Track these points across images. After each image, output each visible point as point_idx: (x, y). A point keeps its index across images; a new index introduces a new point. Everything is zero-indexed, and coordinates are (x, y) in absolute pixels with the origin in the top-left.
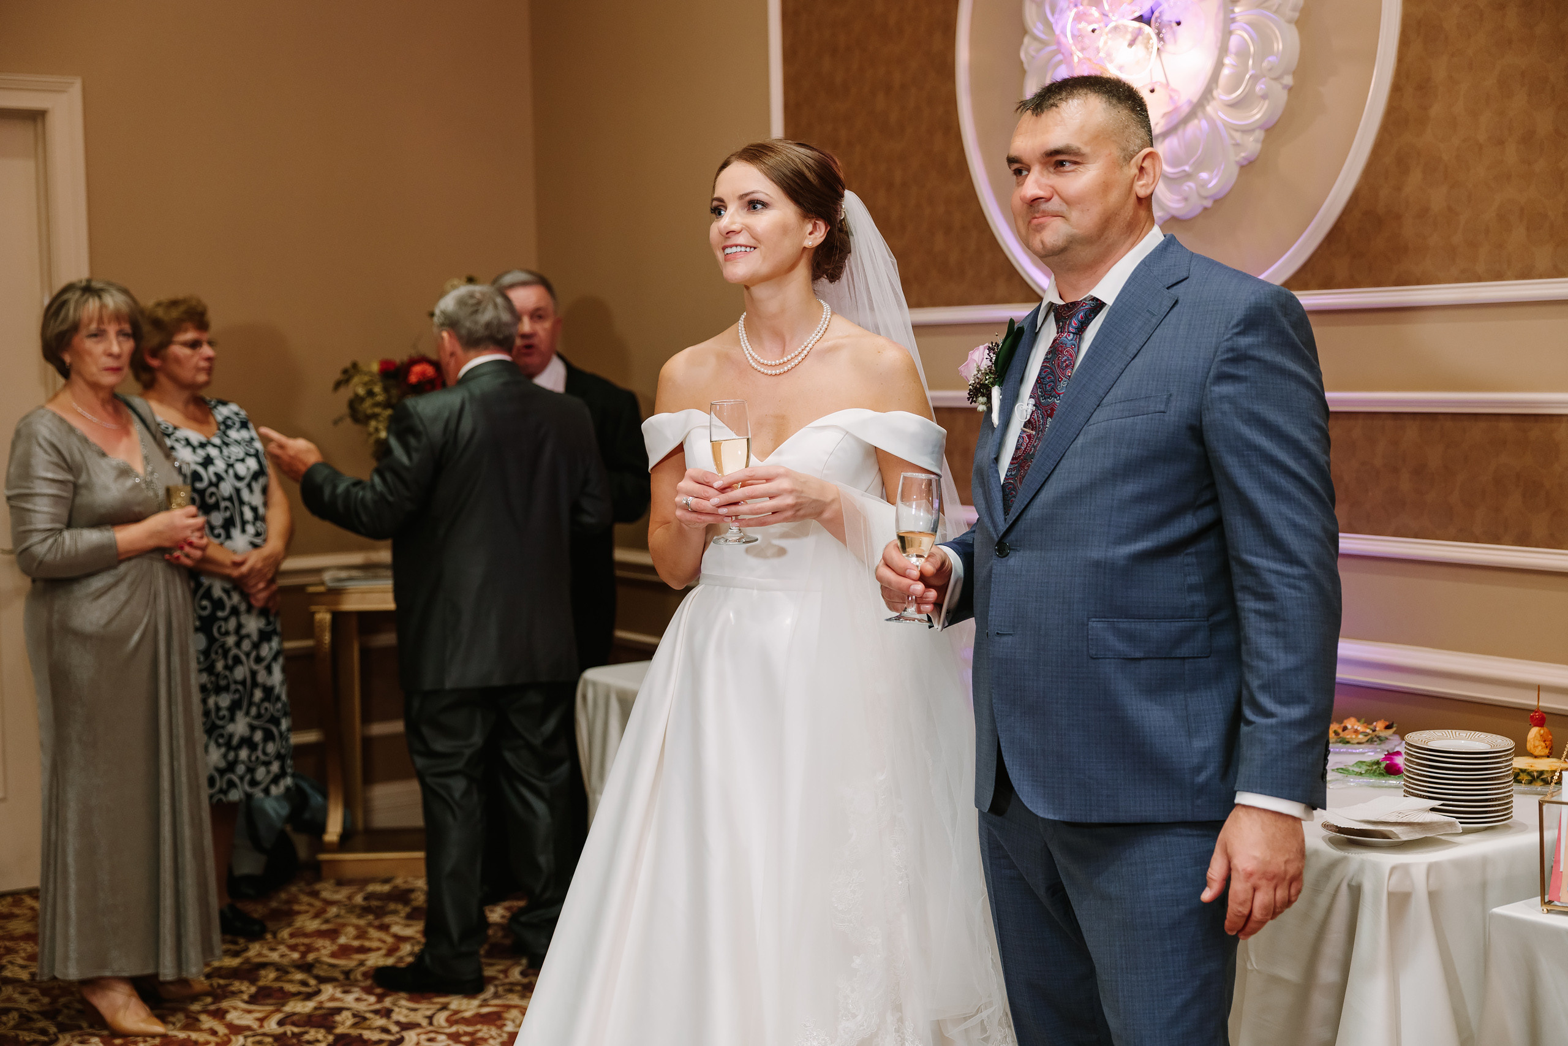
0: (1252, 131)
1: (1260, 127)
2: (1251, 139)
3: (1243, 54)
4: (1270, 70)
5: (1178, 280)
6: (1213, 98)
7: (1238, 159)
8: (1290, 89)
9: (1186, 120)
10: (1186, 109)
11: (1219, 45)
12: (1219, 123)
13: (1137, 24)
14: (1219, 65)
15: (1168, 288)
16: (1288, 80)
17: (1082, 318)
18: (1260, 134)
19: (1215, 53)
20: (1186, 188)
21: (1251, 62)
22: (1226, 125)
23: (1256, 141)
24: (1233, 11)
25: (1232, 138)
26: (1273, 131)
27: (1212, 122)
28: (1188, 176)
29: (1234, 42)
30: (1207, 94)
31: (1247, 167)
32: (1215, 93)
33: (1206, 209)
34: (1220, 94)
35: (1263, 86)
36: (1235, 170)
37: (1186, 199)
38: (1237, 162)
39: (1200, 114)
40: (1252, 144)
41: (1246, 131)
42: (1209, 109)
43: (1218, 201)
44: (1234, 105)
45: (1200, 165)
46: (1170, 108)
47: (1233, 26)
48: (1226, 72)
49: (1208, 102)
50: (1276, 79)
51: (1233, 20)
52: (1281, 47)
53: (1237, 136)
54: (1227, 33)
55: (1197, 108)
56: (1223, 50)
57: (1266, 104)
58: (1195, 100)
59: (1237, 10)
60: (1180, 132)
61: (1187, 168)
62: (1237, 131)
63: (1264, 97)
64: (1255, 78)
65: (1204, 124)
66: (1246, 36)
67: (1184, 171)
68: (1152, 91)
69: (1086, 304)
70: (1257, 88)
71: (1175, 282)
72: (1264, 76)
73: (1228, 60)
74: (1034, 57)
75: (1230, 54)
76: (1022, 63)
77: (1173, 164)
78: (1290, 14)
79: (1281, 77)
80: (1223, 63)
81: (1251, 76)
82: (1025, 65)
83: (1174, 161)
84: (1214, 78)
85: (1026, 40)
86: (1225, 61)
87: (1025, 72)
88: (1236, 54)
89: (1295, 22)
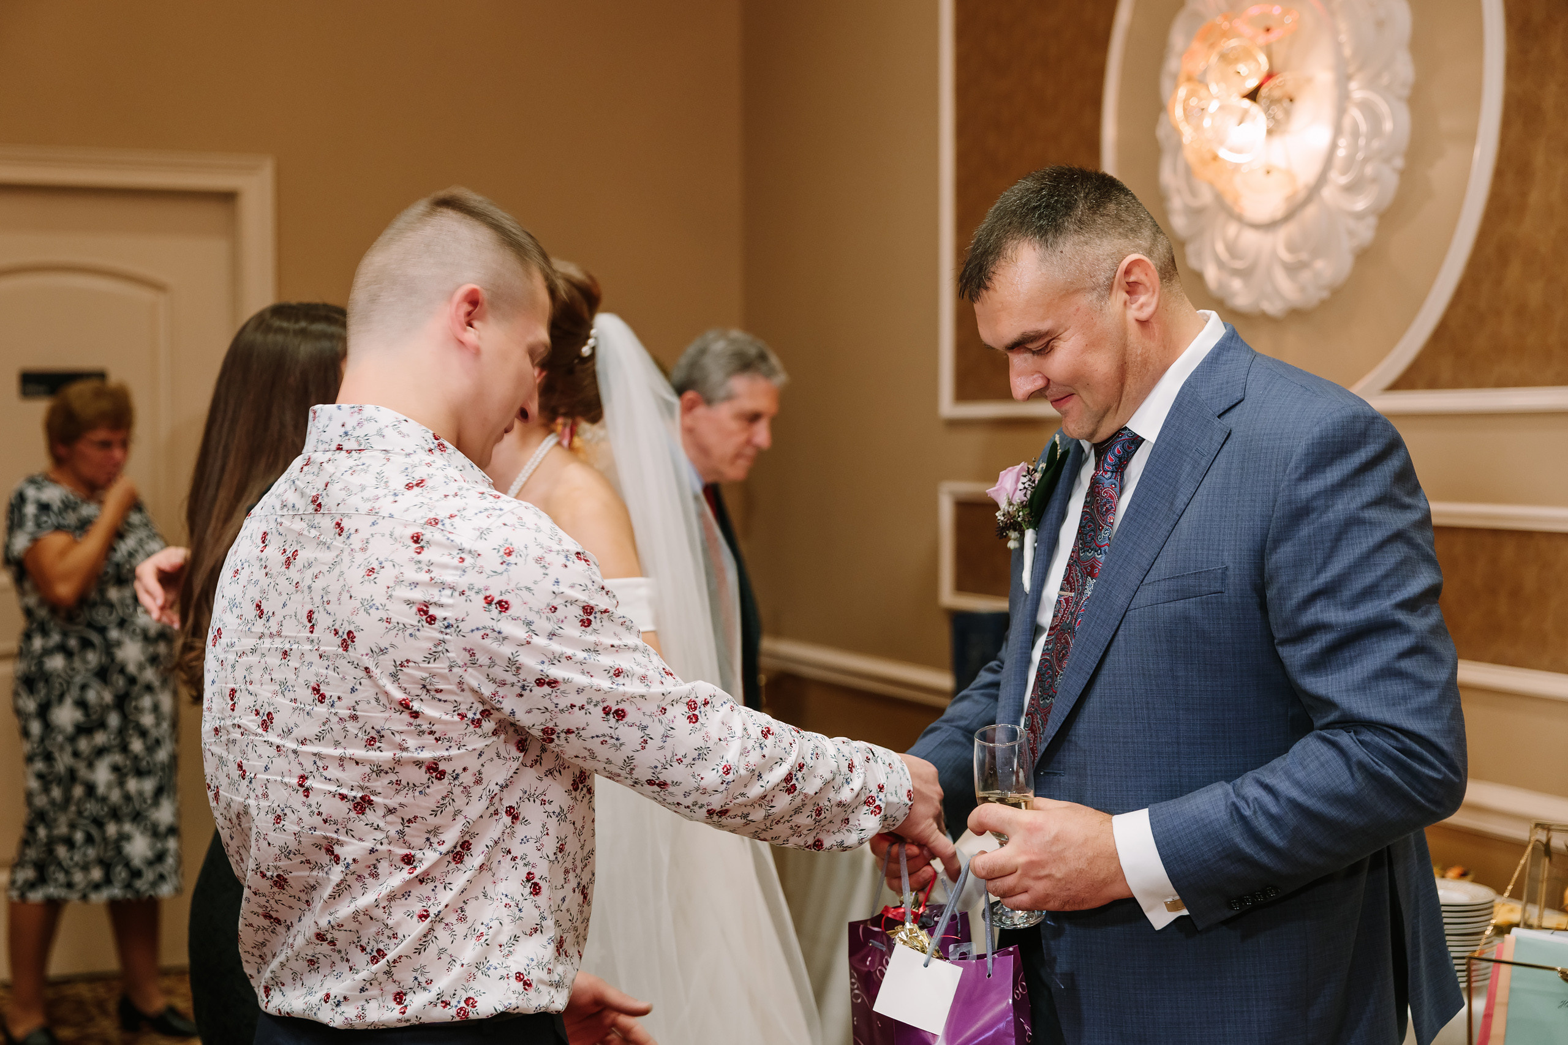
3: (1356, 134)
4: (1380, 152)
5: (1231, 404)
6: (1329, 182)
7: (1352, 247)
8: (1401, 172)
9: (1302, 206)
10: (1302, 194)
11: (1334, 123)
12: (1333, 208)
13: (1247, 103)
14: (1334, 146)
15: (1219, 417)
17: (1119, 452)
18: (1372, 221)
20: (1303, 277)
22: (1341, 210)
23: (1369, 228)
24: (1347, 89)
25: (1347, 225)
26: (1386, 217)
27: (1327, 207)
28: (1305, 264)
29: (1347, 123)
30: (1322, 179)
31: (1364, 256)
32: (1330, 177)
33: (1323, 301)
34: (1336, 176)
35: (1373, 169)
36: (1352, 259)
37: (1305, 290)
38: (1352, 250)
39: (1316, 198)
40: (1366, 232)
41: (1359, 216)
42: (1327, 193)
43: (1335, 293)
44: (1351, 189)
45: (1316, 253)
46: (1292, 192)
47: (1348, 105)
48: (1341, 153)
49: (1325, 185)
50: (1386, 161)
51: (1348, 98)
52: (1391, 126)
53: (1351, 222)
54: (1341, 112)
55: (1314, 191)
56: (1338, 131)
57: (1376, 189)
58: (1311, 184)
59: (1351, 88)
60: (1299, 217)
61: (1304, 256)
62: (1350, 217)
63: (1373, 181)
64: (1366, 160)
65: (1320, 210)
66: (1358, 116)
67: (1303, 259)
68: (1268, 173)
69: (1123, 435)
70: (1368, 172)
71: (1227, 407)
72: (1375, 158)
73: (1343, 142)
74: (1169, 135)
75: (1344, 134)
76: (1157, 142)
77: (1291, 253)
78: (1400, 91)
79: (1391, 159)
80: (1337, 144)
81: (1362, 158)
82: (1160, 144)
83: (1292, 248)
84: (1329, 160)
85: (1162, 116)
86: (1339, 142)
87: (1160, 152)
88: (1349, 134)
89: (1406, 100)
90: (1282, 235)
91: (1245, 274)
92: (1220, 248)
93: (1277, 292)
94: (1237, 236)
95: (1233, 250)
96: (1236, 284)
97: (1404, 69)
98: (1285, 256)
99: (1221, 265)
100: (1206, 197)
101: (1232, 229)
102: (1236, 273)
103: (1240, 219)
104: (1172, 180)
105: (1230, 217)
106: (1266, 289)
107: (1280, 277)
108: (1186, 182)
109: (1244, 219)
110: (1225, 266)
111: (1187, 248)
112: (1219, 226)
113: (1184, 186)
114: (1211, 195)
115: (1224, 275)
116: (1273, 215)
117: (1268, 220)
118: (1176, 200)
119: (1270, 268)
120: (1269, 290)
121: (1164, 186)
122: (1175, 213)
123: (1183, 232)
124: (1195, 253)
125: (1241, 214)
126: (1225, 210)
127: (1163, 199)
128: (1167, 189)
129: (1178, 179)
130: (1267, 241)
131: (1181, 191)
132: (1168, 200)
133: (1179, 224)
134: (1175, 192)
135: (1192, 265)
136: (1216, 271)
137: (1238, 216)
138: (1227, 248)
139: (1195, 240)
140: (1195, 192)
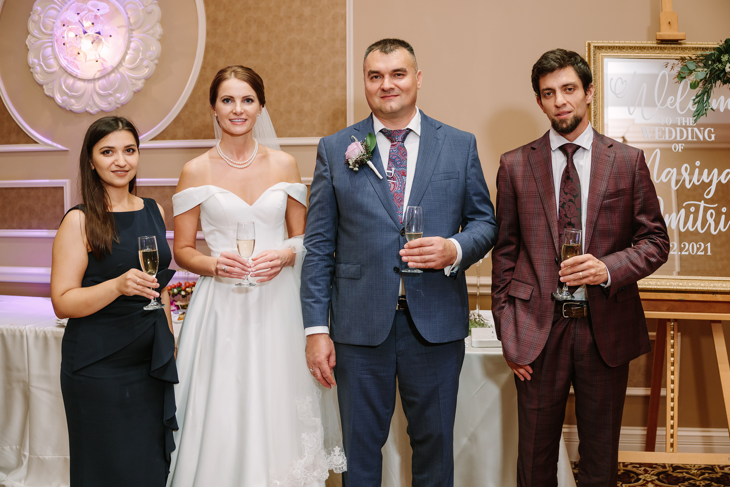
0: (141, 79)
1: (144, 78)
2: (141, 82)
3: (136, 50)
4: (150, 57)
6: (123, 66)
7: (134, 89)
8: (157, 65)
9: (109, 74)
10: (110, 69)
11: (126, 46)
12: (126, 75)
14: (126, 53)
16: (156, 61)
18: (143, 81)
19: (125, 49)
20: (110, 100)
21: (141, 54)
22: (129, 76)
23: (142, 83)
24: (132, 34)
25: (132, 81)
26: (147, 79)
27: (122, 75)
28: (111, 95)
29: (133, 45)
30: (120, 64)
31: (137, 93)
32: (123, 64)
33: (118, 108)
34: (126, 64)
35: (146, 63)
36: (132, 94)
37: (110, 104)
38: (133, 91)
39: (116, 71)
40: (140, 84)
41: (138, 79)
42: (121, 70)
43: (123, 105)
44: (133, 69)
45: (116, 91)
46: (102, 68)
47: (132, 39)
48: (127, 57)
49: (120, 67)
50: (152, 61)
51: (132, 37)
52: (154, 48)
53: (134, 81)
54: (130, 42)
55: (115, 69)
56: (128, 48)
58: (115, 66)
59: (135, 33)
60: (107, 78)
61: (110, 92)
62: (133, 79)
63: (147, 67)
64: (142, 60)
65: (119, 75)
66: (139, 43)
67: (109, 93)
70: (144, 64)
71: (438, 127)
72: (147, 59)
73: (130, 52)
74: (33, 44)
75: (131, 50)
76: (27, 46)
77: (103, 90)
78: (158, 37)
79: (154, 60)
80: (127, 53)
81: (141, 59)
82: (28, 47)
83: (104, 89)
84: (123, 58)
85: (29, 37)
86: (128, 52)
87: (28, 50)
88: (134, 50)
89: (159, 40)
90: (98, 84)
91: (78, 98)
92: (64, 87)
93: (95, 103)
94: (74, 84)
95: (71, 88)
96: (73, 101)
97: (159, 30)
98: (101, 92)
99: (63, 93)
100: (56, 68)
101: (71, 81)
102: (73, 97)
103: (75, 77)
104: (36, 61)
105: (69, 76)
106: (90, 103)
107: (97, 99)
108: (43, 62)
109: (79, 77)
110: (67, 94)
111: (44, 87)
112: (62, 79)
113: (42, 63)
114: (58, 68)
115: (65, 98)
116: (94, 76)
117: (92, 78)
118: (37, 69)
119: (92, 95)
120: (91, 103)
121: (31, 63)
122: (37, 73)
123: (42, 81)
124: (49, 89)
125: (77, 75)
126: (67, 73)
127: (30, 68)
128: (32, 64)
129: (39, 60)
130: (91, 86)
131: (41, 65)
132: (33, 68)
133: (39, 78)
134: (37, 66)
135: (47, 93)
136: (61, 96)
137: (75, 75)
138: (66, 88)
139: (49, 84)
140: (48, 66)
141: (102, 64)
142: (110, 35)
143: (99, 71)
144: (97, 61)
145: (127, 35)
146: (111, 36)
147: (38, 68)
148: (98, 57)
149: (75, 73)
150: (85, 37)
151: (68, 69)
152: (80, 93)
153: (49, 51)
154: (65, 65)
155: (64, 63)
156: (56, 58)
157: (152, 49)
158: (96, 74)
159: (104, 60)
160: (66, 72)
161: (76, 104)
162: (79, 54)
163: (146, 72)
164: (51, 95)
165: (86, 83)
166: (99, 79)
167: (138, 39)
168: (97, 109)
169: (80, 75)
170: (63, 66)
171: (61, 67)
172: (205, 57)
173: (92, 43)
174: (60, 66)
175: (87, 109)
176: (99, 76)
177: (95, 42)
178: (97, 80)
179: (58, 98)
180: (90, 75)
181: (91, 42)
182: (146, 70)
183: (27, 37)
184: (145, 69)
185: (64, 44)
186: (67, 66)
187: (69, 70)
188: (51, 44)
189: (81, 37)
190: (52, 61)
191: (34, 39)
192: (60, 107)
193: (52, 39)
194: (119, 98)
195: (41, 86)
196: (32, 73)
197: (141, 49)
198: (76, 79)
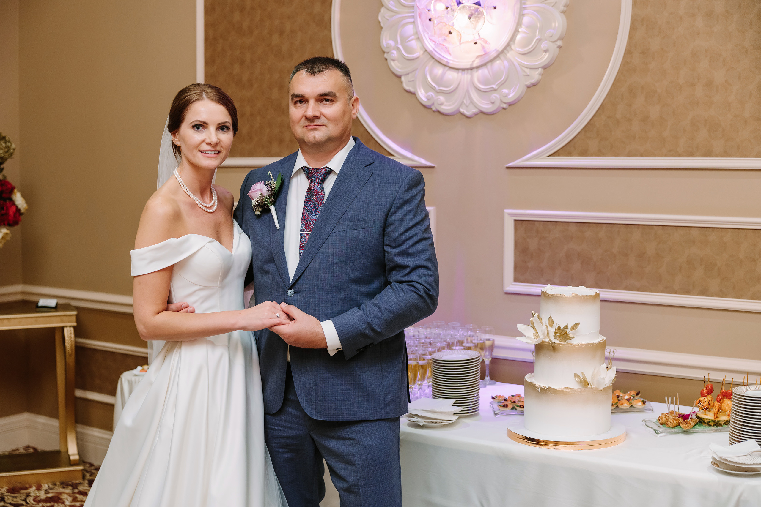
0: (538, 68)
1: (542, 67)
2: (536, 72)
3: (531, 27)
4: (550, 37)
5: (370, 163)
6: (512, 50)
7: (528, 83)
8: (560, 48)
9: (492, 61)
10: (493, 54)
11: (517, 21)
12: (516, 63)
14: (516, 32)
15: (365, 167)
16: (559, 43)
18: (540, 70)
19: (515, 25)
20: (494, 97)
21: (537, 33)
22: (520, 64)
23: (539, 74)
24: (525, 4)
25: (524, 71)
27: (511, 62)
28: (494, 90)
29: (526, 20)
30: (508, 47)
31: (531, 87)
32: (513, 47)
33: (504, 109)
34: (516, 47)
35: (545, 45)
36: (525, 88)
37: (493, 103)
38: (526, 85)
39: (502, 57)
40: (535, 76)
41: (533, 68)
42: (510, 55)
43: (511, 104)
44: (526, 54)
45: (502, 85)
46: (483, 53)
47: (525, 12)
48: (519, 37)
49: (508, 52)
50: (553, 42)
51: (525, 8)
52: (557, 24)
53: (527, 71)
54: (521, 15)
55: (500, 54)
56: (519, 24)
57: (547, 55)
58: (500, 50)
59: (529, 3)
60: (489, 65)
61: (494, 86)
62: (527, 68)
63: (546, 51)
64: (539, 40)
65: (506, 63)
66: (534, 18)
67: (493, 88)
70: (542, 46)
71: (368, 164)
72: (547, 40)
73: (522, 29)
74: (388, 20)
75: (523, 26)
76: (380, 23)
77: (485, 84)
78: (562, 8)
79: (556, 41)
80: (518, 31)
81: (537, 39)
82: (382, 24)
83: (485, 82)
84: (512, 39)
85: (383, 10)
86: (520, 30)
87: (382, 28)
88: (528, 27)
89: (563, 12)
90: (477, 74)
91: (448, 94)
92: (429, 79)
93: (472, 102)
94: (443, 74)
95: (439, 81)
96: (442, 98)
98: (482, 87)
99: (429, 87)
100: (418, 53)
101: (439, 71)
102: (442, 93)
103: (445, 65)
104: (392, 43)
105: (438, 64)
106: (465, 101)
107: (475, 96)
108: (402, 44)
109: (450, 65)
110: (433, 88)
111: (403, 78)
112: (427, 68)
113: (400, 46)
114: (422, 52)
115: (431, 94)
116: (472, 64)
117: (469, 67)
118: (393, 53)
119: (468, 91)
120: (467, 101)
121: (385, 46)
122: (393, 60)
123: (399, 70)
124: (409, 81)
125: (448, 63)
126: (433, 60)
127: (384, 52)
128: (388, 48)
129: (396, 42)
130: (466, 77)
131: (398, 49)
132: (388, 53)
133: (396, 66)
134: (394, 49)
135: (407, 88)
136: (426, 92)
137: (444, 63)
138: (433, 80)
139: (410, 75)
140: (409, 50)
141: (483, 48)
142: (495, 6)
143: (478, 57)
144: (476, 43)
145: (518, 6)
146: (495, 8)
147: (395, 53)
148: (477, 37)
149: (445, 60)
150: (460, 9)
151: (435, 55)
152: (452, 87)
153: (409, 29)
154: (431, 49)
155: (430, 46)
156: (419, 39)
157: (553, 24)
158: (473, 61)
159: (486, 42)
160: (433, 58)
161: (446, 103)
162: (450, 33)
163: (545, 58)
164: (412, 90)
165: (460, 74)
166: (478, 67)
167: (533, 11)
168: (475, 110)
169: (452, 64)
170: (428, 50)
171: (426, 51)
172: (630, 37)
173: (469, 18)
174: (424, 50)
175: (462, 110)
176: (479, 64)
177: (473, 16)
178: (475, 70)
179: (422, 95)
180: (466, 64)
181: (467, 16)
182: (544, 56)
183: (380, 11)
184: (544, 53)
185: (430, 20)
186: (434, 49)
187: (437, 56)
188: (412, 20)
189: (453, 10)
190: (414, 44)
191: (390, 13)
192: (424, 106)
193: (413, 12)
194: (506, 96)
195: (399, 77)
196: (386, 59)
197: (539, 25)
198: (447, 68)
